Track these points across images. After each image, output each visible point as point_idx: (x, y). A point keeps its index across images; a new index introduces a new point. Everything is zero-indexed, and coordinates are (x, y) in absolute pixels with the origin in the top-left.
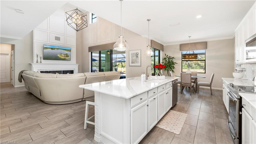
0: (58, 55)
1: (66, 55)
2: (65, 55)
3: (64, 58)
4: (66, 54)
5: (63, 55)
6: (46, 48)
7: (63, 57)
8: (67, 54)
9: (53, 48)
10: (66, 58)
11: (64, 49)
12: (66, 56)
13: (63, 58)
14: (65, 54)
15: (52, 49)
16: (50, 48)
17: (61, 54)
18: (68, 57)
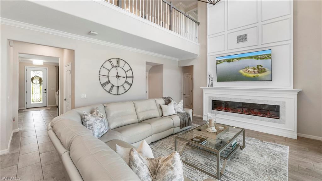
0: (241, 71)
1: (259, 69)
2: (254, 69)
3: (254, 77)
4: (258, 66)
5: (251, 70)
6: (219, 61)
7: (251, 73)
8: (260, 67)
9: (230, 59)
10: (259, 75)
11: (252, 57)
12: (258, 72)
13: (252, 75)
14: (256, 67)
15: (229, 61)
16: (225, 61)
17: (246, 68)
18: (264, 72)
